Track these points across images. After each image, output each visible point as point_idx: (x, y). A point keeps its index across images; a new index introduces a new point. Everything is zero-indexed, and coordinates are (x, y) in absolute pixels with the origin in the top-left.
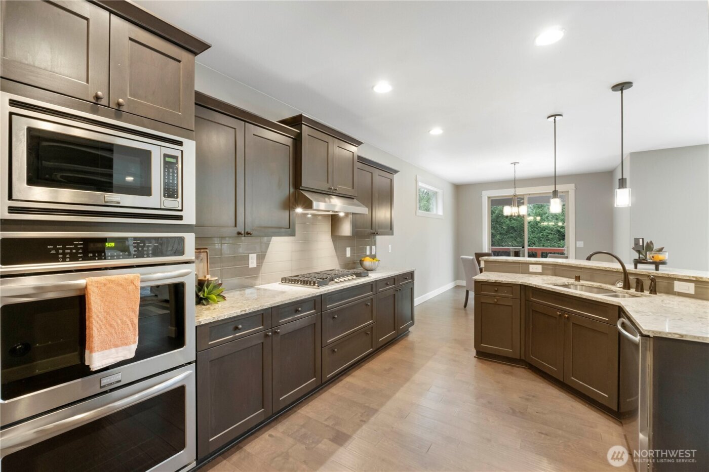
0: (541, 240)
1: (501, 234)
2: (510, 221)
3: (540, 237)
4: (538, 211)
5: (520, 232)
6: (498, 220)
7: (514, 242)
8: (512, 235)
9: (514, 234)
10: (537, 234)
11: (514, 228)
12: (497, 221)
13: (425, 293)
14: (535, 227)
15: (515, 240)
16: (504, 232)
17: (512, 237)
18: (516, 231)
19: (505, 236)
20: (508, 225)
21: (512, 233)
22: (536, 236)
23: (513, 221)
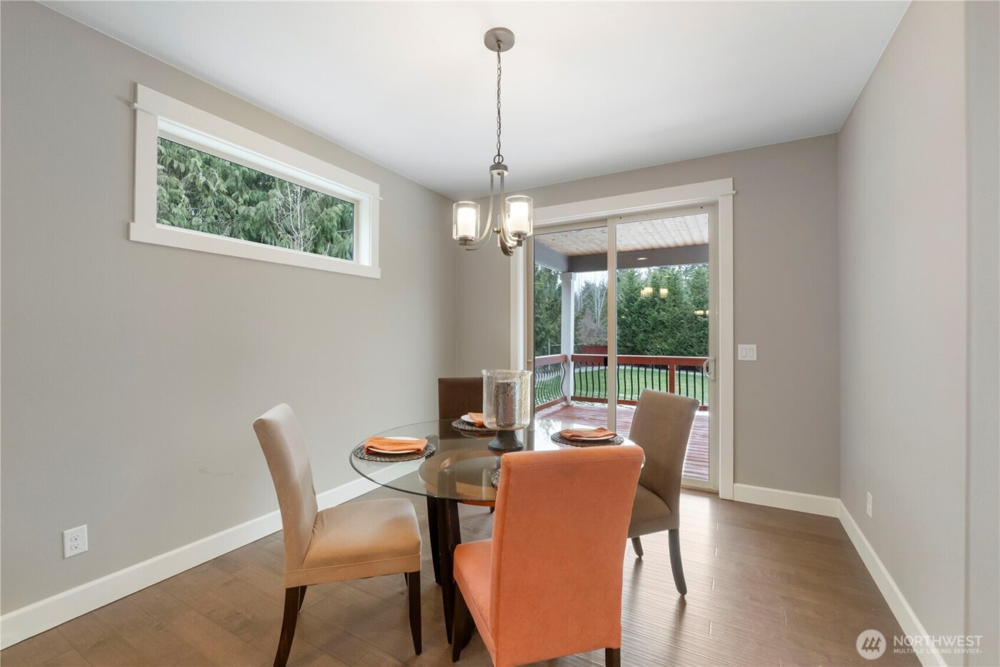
0: (702, 341)
1: (645, 331)
2: (659, 313)
3: (701, 337)
4: (698, 297)
5: (671, 328)
6: (642, 312)
7: (663, 344)
8: (660, 333)
9: (664, 333)
10: (696, 332)
11: (664, 323)
12: (640, 313)
13: (242, 521)
14: (692, 322)
15: (665, 341)
16: (650, 329)
17: (661, 336)
18: (666, 327)
19: (651, 336)
20: (655, 319)
21: (660, 331)
22: (695, 334)
23: (663, 313)
